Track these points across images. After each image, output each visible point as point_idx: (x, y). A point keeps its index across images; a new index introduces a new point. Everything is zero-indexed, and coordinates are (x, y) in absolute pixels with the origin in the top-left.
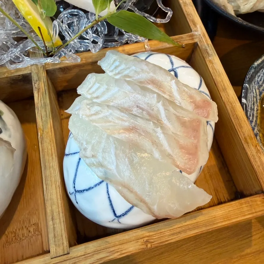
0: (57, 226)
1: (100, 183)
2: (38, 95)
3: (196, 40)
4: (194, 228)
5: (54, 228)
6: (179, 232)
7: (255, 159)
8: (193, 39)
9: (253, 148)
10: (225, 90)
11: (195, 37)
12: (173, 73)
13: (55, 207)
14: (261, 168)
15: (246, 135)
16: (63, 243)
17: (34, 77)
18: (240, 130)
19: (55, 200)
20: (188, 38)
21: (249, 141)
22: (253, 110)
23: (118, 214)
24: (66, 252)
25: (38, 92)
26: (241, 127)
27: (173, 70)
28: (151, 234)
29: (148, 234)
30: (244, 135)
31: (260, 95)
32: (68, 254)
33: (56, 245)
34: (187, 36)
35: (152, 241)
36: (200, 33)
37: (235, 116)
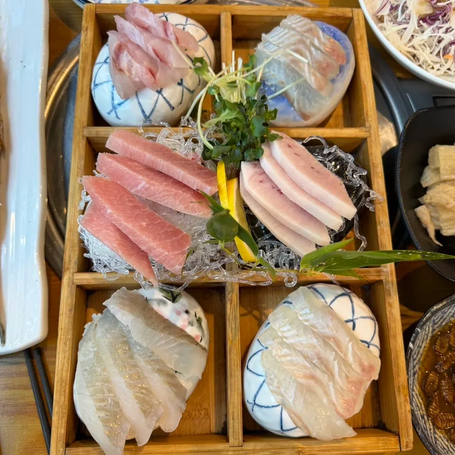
0: (236, 425)
1: (277, 406)
2: (231, 306)
3: (383, 278)
4: (337, 450)
5: (233, 426)
6: (325, 450)
7: (401, 406)
8: (379, 276)
9: (402, 397)
10: (395, 336)
11: (383, 273)
12: (351, 324)
13: (236, 410)
14: (404, 415)
15: (401, 384)
16: (239, 439)
17: (228, 288)
18: (397, 378)
19: (236, 405)
20: (375, 274)
21: (401, 390)
22: (421, 347)
23: (284, 428)
24: (240, 445)
25: (231, 304)
26: (398, 376)
27: (352, 321)
28: (304, 446)
29: (302, 446)
30: (399, 383)
31: (432, 332)
32: (242, 446)
33: (233, 438)
34: (375, 270)
35: (304, 451)
36: (388, 270)
37: (396, 365)
